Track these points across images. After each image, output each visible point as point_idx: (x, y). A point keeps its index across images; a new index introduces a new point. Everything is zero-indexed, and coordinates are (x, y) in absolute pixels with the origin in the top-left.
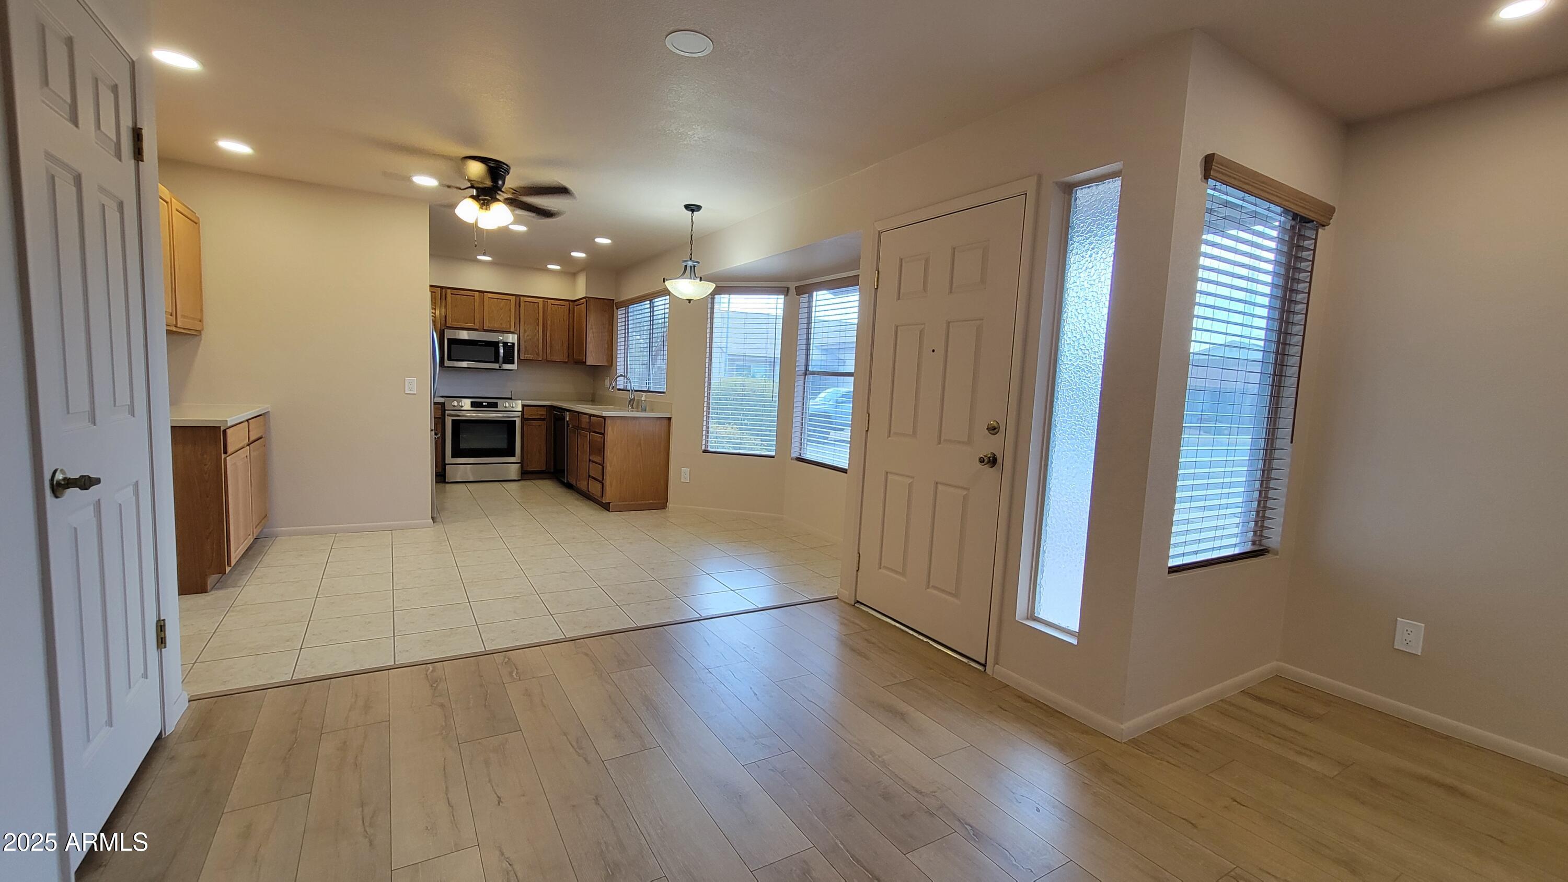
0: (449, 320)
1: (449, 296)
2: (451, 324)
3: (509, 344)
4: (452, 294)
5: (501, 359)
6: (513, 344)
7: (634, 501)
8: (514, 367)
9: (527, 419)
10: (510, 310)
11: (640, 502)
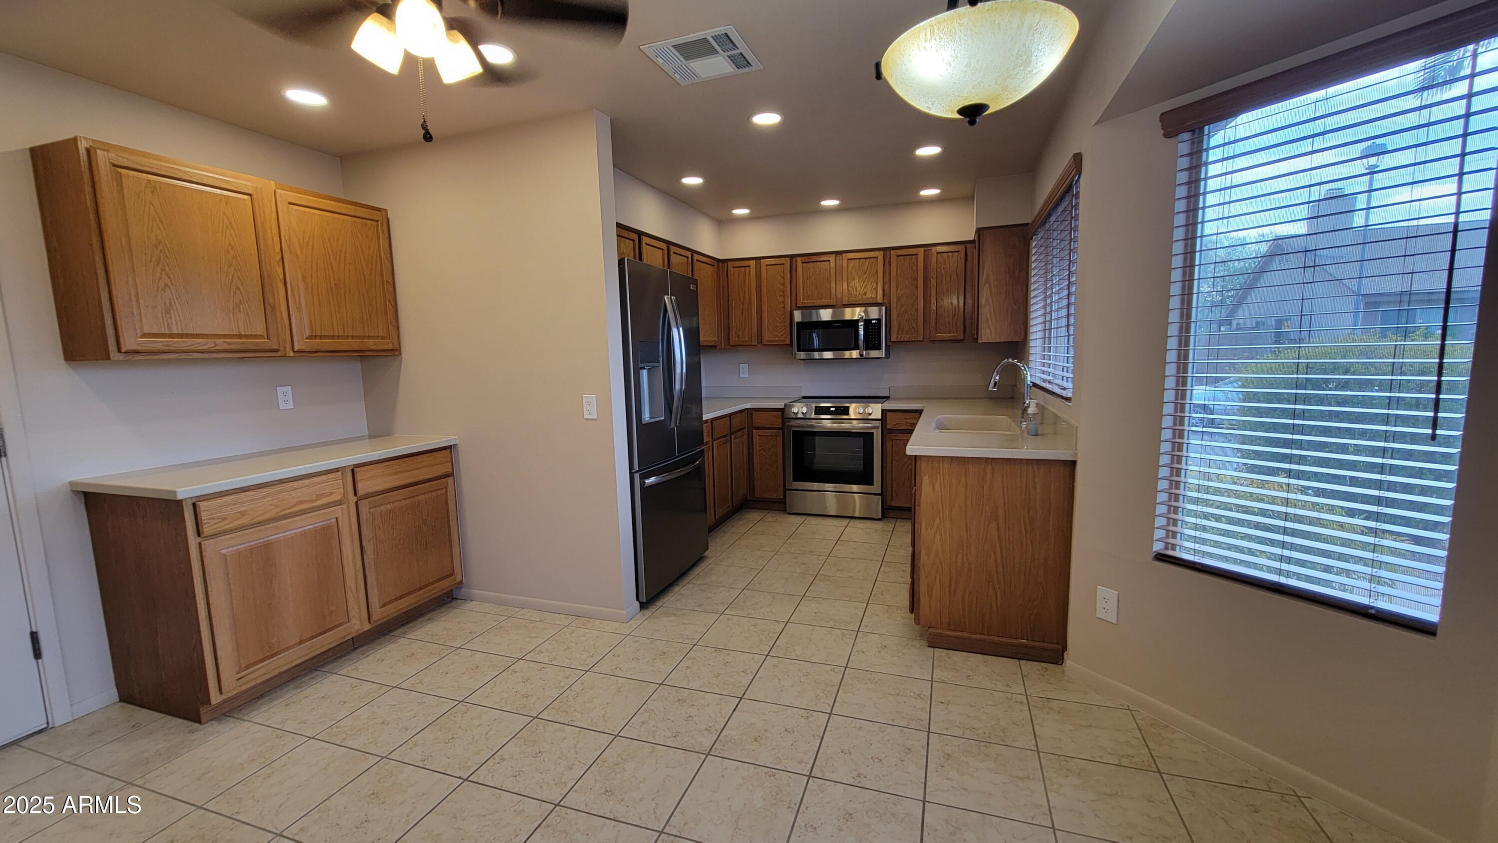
0: (800, 298)
1: (800, 265)
2: (802, 303)
3: (873, 322)
4: (802, 263)
5: (861, 343)
6: (879, 320)
7: (982, 634)
8: (882, 353)
9: (892, 431)
10: (877, 272)
11: (995, 639)
